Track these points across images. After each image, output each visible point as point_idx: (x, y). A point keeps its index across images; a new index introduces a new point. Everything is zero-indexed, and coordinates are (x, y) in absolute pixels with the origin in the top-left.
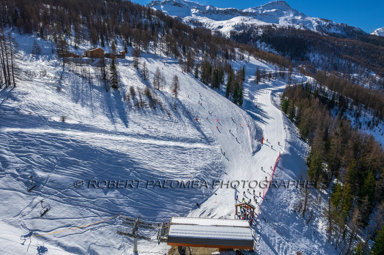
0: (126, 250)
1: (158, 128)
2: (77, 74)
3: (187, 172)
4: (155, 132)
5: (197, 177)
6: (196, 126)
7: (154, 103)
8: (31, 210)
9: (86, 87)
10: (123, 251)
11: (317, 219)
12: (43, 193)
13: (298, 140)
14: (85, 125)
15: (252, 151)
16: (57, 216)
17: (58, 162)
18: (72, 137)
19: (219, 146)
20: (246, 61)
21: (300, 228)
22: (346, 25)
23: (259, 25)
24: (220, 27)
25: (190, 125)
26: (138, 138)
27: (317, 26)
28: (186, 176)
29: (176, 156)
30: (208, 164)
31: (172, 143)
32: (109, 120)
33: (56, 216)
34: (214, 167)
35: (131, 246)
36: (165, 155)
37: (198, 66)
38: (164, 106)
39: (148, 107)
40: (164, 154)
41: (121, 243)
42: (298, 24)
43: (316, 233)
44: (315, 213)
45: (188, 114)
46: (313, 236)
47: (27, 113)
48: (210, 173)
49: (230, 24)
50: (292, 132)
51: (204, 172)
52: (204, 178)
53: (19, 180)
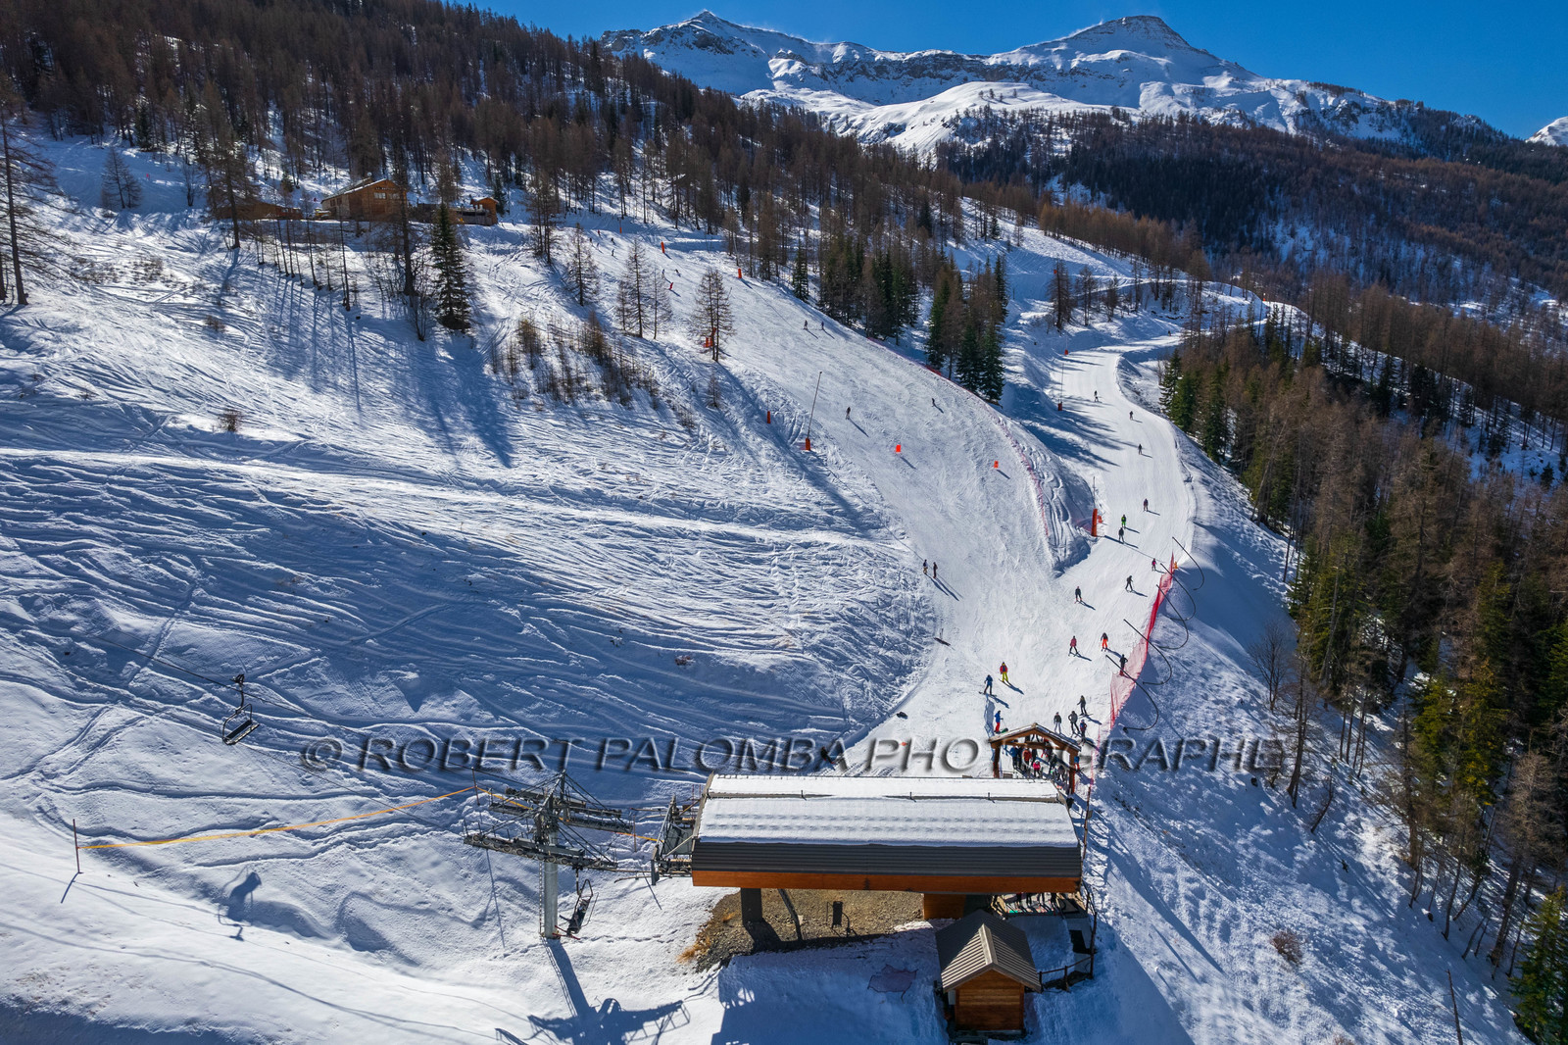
0: (509, 930)
1: (642, 472)
2: (291, 277)
3: (772, 627)
4: (630, 484)
5: (815, 649)
6: (804, 469)
7: (620, 383)
8: (83, 756)
9: (333, 323)
10: (493, 934)
11: (1351, 817)
12: (137, 692)
13: (1248, 524)
14: (324, 446)
15: (1050, 559)
16: (199, 782)
17: (204, 576)
18: (267, 483)
19: (908, 542)
20: (1008, 244)
21: (1282, 846)
22: (1420, 104)
23: (1056, 113)
24: (894, 129)
25: (778, 464)
26: (555, 502)
27: (1297, 114)
28: (771, 642)
29: (722, 568)
30: (862, 602)
31: (704, 526)
32: (429, 441)
33: (197, 782)
34: (892, 615)
35: (531, 915)
36: (673, 566)
37: (803, 258)
38: (665, 395)
39: (598, 398)
40: (669, 559)
41: (485, 901)
42: (1219, 109)
43: (1352, 871)
44: (1343, 796)
45: (769, 424)
46: (1339, 882)
47: (72, 393)
48: (872, 636)
49: (933, 115)
50: (1216, 494)
51: (848, 630)
52: (847, 654)
53: (30, 640)
